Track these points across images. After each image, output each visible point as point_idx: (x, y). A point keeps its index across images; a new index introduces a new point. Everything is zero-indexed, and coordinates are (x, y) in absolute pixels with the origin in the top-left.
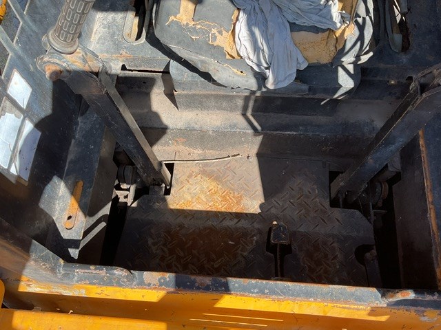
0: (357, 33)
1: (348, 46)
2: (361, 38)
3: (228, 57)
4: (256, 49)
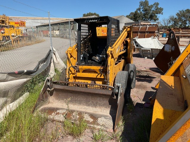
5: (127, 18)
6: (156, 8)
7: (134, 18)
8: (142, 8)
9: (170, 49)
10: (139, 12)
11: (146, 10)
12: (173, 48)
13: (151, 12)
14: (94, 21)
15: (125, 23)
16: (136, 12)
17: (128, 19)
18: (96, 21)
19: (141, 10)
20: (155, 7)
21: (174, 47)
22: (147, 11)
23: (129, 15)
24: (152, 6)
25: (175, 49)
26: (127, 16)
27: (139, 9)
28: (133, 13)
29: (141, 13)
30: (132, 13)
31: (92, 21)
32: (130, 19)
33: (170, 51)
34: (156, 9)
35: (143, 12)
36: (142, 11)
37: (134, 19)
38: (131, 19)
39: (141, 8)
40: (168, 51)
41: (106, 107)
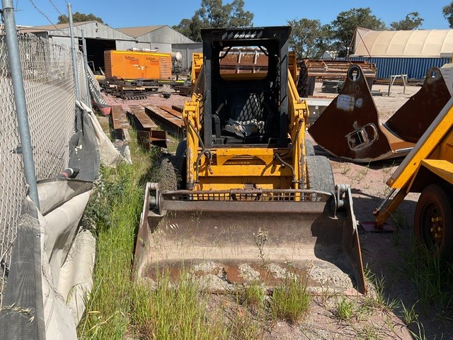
3: (238, 131)
5: (176, 33)
6: (239, 12)
7: (191, 32)
8: (208, 11)
9: (351, 105)
10: (201, 19)
11: (217, 16)
12: (359, 103)
13: (228, 21)
14: (247, 36)
15: (172, 45)
16: (195, 19)
17: (179, 34)
18: (253, 36)
19: (207, 14)
20: (237, 10)
21: (360, 100)
22: (219, 17)
23: (179, 26)
24: (229, 8)
25: (363, 104)
26: (174, 28)
27: (201, 13)
28: (187, 21)
29: (206, 21)
30: (184, 21)
31: (242, 36)
32: (182, 36)
33: (352, 108)
34: (239, 15)
35: (210, 20)
36: (207, 17)
37: (192, 35)
38: (185, 34)
39: (206, 9)
40: (345, 109)
41: (305, 243)
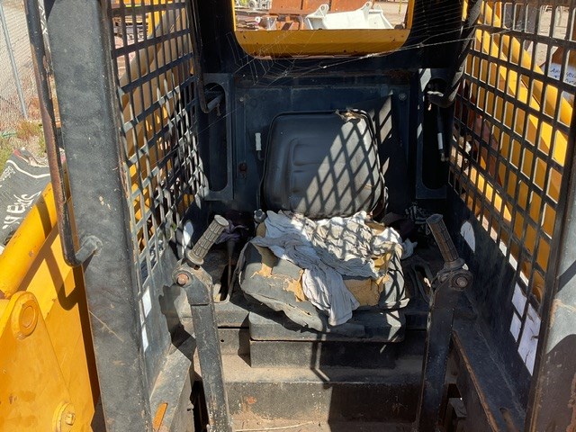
0: (392, 280)
1: (388, 290)
2: (395, 283)
3: (297, 300)
4: (319, 292)
